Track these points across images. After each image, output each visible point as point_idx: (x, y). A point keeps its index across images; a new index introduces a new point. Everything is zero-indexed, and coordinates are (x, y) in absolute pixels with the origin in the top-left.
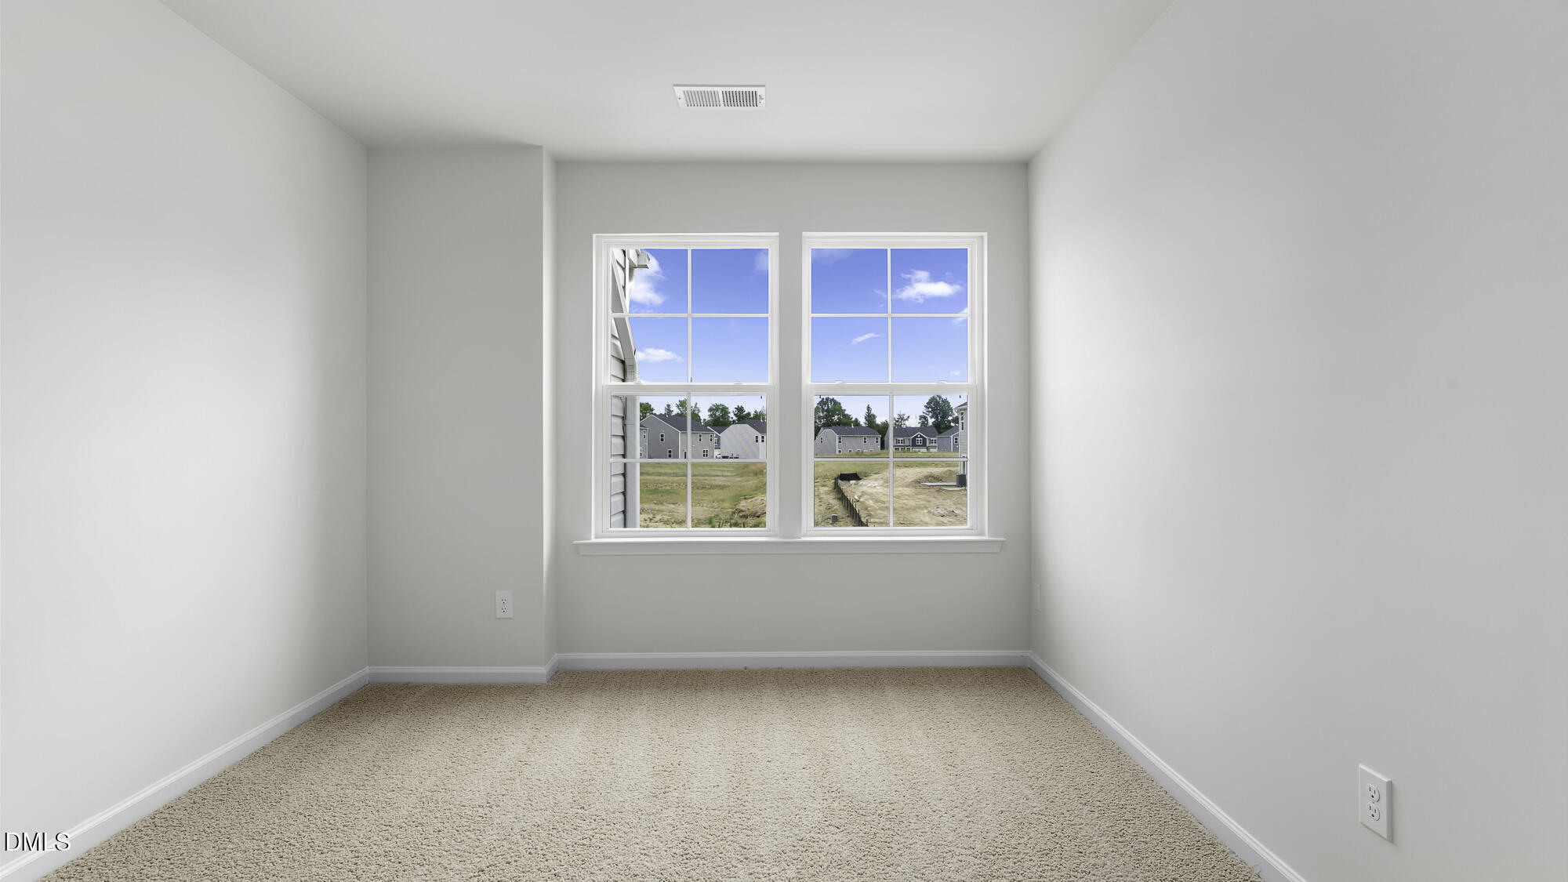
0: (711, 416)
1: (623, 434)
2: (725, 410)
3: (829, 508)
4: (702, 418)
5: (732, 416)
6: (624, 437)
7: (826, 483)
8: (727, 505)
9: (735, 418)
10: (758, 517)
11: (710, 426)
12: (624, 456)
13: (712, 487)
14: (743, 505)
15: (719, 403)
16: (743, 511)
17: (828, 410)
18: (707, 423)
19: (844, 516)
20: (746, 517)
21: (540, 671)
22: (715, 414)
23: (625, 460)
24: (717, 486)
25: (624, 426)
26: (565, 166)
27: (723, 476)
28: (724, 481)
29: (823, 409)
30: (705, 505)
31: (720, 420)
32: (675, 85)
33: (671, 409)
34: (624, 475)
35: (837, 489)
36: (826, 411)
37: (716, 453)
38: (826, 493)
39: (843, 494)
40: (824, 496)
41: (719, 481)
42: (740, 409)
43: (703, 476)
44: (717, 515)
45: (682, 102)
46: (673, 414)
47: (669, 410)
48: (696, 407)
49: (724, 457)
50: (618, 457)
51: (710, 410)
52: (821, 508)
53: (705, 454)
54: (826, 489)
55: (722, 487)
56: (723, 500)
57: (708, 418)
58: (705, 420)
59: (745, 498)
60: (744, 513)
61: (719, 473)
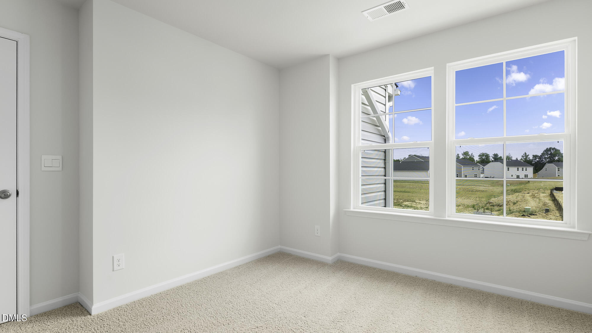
0: (480, 158)
1: (384, 167)
2: (487, 156)
3: (545, 204)
4: (475, 160)
5: (491, 158)
6: (385, 168)
7: (545, 192)
8: (484, 200)
9: (493, 159)
10: (501, 206)
11: (479, 163)
12: (385, 176)
13: (477, 191)
14: (493, 200)
15: (484, 152)
16: (492, 203)
17: (551, 154)
18: (478, 162)
19: (555, 210)
20: (493, 206)
21: (329, 258)
22: (482, 158)
23: (385, 178)
24: (479, 191)
25: (385, 164)
26: (340, 60)
27: (484, 186)
28: (484, 188)
29: (548, 153)
30: (472, 199)
31: (485, 160)
32: (362, 12)
33: (459, 156)
34: (385, 184)
35: (552, 195)
36: (549, 154)
37: (482, 175)
38: (544, 197)
39: (555, 198)
40: (542, 198)
41: (481, 188)
42: (496, 155)
43: (473, 186)
44: (478, 204)
45: (370, 18)
46: (460, 158)
47: (458, 156)
48: (472, 155)
49: (486, 177)
50: (383, 176)
51: (479, 156)
52: (539, 204)
53: (476, 176)
54: (544, 195)
55: (483, 191)
56: (482, 197)
57: (478, 160)
58: (477, 160)
59: (494, 197)
60: (493, 204)
61: (482, 185)
